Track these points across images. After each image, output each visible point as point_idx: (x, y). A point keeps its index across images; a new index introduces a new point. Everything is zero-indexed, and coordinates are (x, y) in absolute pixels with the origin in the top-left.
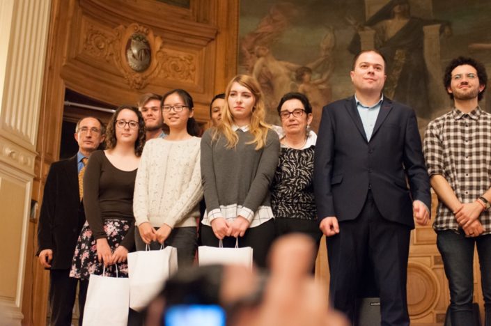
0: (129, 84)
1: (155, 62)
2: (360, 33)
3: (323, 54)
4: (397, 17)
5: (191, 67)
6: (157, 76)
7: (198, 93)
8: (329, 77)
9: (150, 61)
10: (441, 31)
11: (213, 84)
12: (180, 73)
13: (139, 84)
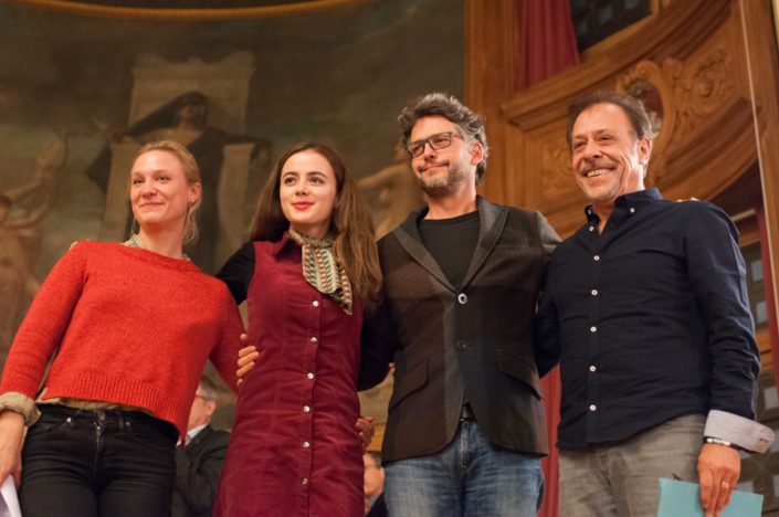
2: (114, 146)
3: (39, 175)
4: (182, 125)
8: (41, 218)
10: (254, 155)
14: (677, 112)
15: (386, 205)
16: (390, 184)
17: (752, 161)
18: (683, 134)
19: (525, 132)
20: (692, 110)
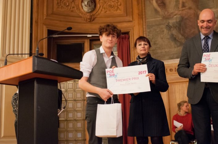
0: (85, 20)
1: (98, 6)
5: (119, 4)
6: (100, 13)
7: (124, 16)
9: (95, 6)
11: (131, 10)
12: (113, 8)
13: (89, 19)
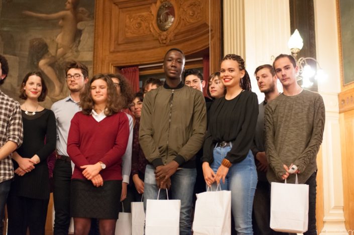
14: (180, 18)
15: (61, 27)
16: (63, 18)
17: (207, 47)
18: (181, 27)
19: (120, 8)
20: (186, 19)
